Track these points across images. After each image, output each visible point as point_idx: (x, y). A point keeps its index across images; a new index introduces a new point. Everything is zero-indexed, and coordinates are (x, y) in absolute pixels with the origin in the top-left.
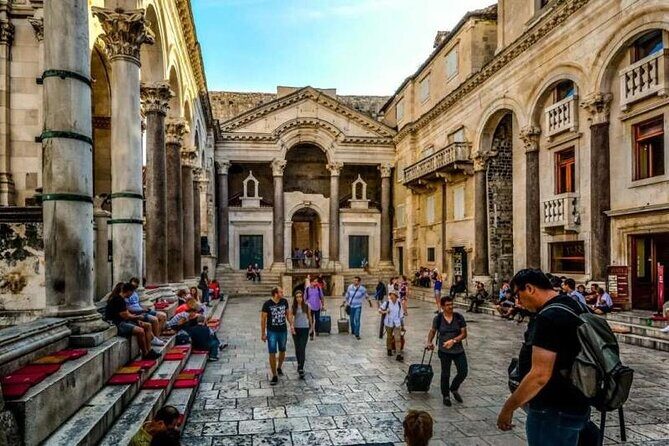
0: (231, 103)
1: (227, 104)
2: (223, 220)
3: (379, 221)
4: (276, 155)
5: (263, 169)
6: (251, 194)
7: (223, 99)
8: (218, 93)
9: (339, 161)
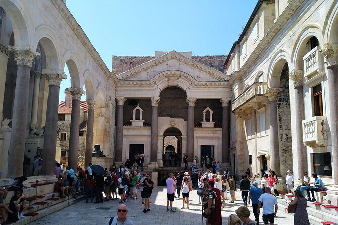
0: (131, 63)
1: (129, 63)
2: (119, 134)
3: (220, 136)
4: (154, 94)
5: (146, 103)
6: (138, 118)
7: (127, 61)
8: (124, 57)
9: (193, 97)
